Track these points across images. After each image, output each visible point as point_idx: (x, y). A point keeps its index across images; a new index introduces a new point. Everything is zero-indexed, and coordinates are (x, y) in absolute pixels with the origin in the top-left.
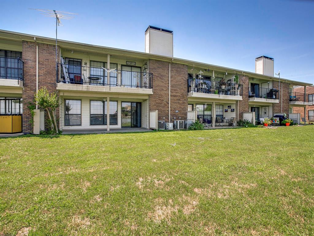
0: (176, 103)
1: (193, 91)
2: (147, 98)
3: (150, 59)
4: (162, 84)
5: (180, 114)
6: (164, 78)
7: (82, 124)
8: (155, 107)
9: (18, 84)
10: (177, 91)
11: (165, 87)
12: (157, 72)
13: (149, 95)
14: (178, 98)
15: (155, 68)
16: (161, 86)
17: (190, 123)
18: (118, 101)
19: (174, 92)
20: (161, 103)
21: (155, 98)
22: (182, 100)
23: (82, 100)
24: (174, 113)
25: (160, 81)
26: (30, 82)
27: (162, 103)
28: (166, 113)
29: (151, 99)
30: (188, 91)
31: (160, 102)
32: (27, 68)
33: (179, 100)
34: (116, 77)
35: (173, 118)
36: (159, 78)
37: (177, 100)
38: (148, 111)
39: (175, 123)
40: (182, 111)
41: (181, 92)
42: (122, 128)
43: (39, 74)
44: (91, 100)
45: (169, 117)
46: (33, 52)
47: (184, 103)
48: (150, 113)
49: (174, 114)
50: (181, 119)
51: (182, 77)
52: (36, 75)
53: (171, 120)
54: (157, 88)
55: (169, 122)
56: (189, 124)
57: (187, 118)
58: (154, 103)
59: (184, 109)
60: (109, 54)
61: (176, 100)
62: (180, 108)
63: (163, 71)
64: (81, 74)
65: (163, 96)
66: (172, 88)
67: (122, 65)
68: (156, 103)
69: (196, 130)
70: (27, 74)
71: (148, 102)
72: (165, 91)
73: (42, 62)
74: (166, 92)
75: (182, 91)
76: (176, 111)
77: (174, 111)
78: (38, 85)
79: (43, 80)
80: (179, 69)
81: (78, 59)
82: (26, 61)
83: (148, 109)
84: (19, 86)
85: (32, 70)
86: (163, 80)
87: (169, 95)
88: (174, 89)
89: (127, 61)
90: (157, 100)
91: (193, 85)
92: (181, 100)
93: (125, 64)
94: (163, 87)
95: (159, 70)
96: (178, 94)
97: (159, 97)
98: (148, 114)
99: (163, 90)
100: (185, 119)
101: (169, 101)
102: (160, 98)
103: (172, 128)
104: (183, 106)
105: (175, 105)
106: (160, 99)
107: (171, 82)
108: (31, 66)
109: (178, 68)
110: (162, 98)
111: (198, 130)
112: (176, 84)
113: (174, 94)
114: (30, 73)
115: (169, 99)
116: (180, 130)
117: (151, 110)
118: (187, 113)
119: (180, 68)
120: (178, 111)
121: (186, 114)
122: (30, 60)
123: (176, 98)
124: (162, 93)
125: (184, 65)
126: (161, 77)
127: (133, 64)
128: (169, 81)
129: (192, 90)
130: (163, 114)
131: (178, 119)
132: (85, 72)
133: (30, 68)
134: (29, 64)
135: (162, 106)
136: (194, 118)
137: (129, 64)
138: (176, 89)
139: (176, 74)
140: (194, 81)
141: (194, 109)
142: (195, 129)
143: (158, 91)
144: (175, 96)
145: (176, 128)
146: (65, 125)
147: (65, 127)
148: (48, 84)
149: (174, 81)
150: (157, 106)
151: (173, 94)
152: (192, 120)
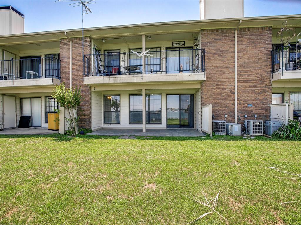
0: (249, 92)
1: (284, 69)
2: (198, 86)
3: (202, 30)
4: (222, 64)
5: (256, 110)
6: (225, 54)
7: (121, 122)
8: (210, 99)
9: (52, 82)
10: (250, 73)
11: (228, 68)
12: (214, 48)
13: (202, 82)
14: (251, 83)
15: (210, 42)
16: (222, 68)
17: (277, 124)
18: (163, 94)
19: (245, 75)
20: (221, 94)
21: (210, 87)
22: (260, 87)
23: (121, 95)
24: (244, 108)
25: (220, 60)
26: (65, 79)
27: (223, 93)
28: (228, 108)
29: (203, 88)
30: (273, 71)
31: (220, 92)
32: (64, 66)
33: (255, 87)
34: (159, 64)
35: (242, 115)
36: (216, 56)
37: (251, 87)
38: (200, 106)
39: (246, 124)
40: (261, 105)
41: (258, 73)
42: (167, 128)
43: (73, 70)
44: (130, 95)
45: (234, 114)
46: (68, 48)
47: (264, 91)
48: (203, 108)
49: (244, 110)
50: (258, 118)
51: (260, 49)
52: (69, 72)
53: (239, 119)
54: (214, 71)
55: (234, 122)
56: (273, 127)
57: (269, 116)
58: (208, 94)
59: (264, 101)
60: (144, 34)
61: (247, 87)
62: (256, 99)
63: (224, 44)
64: (119, 66)
65: (224, 82)
66: (240, 69)
67: (167, 48)
68: (213, 94)
69: (291, 139)
70: (63, 72)
71: (200, 93)
72: (228, 74)
73: (75, 58)
74: (229, 76)
75: (261, 72)
76: (249, 105)
77: (244, 104)
78: (72, 81)
79: (76, 76)
80: (253, 37)
81: (116, 50)
82: (62, 58)
83: (200, 103)
84: (52, 84)
85: (67, 67)
86: (223, 59)
87: (235, 80)
88: (244, 69)
89: (173, 42)
90: (215, 89)
91: (284, 59)
92: (258, 87)
93: (171, 46)
94: (224, 68)
95: (218, 44)
96: (252, 78)
97: (218, 85)
98: (200, 110)
99: (224, 73)
100: (268, 117)
101: (235, 89)
102: (220, 85)
103: (239, 134)
104: (263, 95)
105: (247, 96)
106: (220, 88)
107: (238, 60)
108: (66, 63)
109: (252, 35)
110: (224, 85)
111: (295, 140)
112: (248, 61)
113: (245, 77)
114: (66, 71)
115: (235, 86)
116: (254, 136)
117: (203, 104)
118: (270, 107)
119: (255, 34)
120: (251, 105)
121: (268, 110)
122: (66, 57)
123: (247, 85)
124: (223, 77)
125: (263, 28)
126: (221, 53)
127: (181, 44)
128: (235, 58)
129: (281, 67)
130: (225, 110)
131: (252, 117)
132: (123, 63)
133: (65, 66)
134: (65, 61)
135: (223, 98)
136: (286, 116)
137: (176, 45)
138: (248, 69)
139: (248, 45)
140: (286, 51)
141: (285, 101)
142: (288, 138)
143: (216, 75)
144: (246, 81)
145: (247, 133)
146: (105, 123)
147: (104, 125)
148: (80, 80)
149: (244, 57)
150: (214, 99)
151: (241, 78)
152: (280, 121)
